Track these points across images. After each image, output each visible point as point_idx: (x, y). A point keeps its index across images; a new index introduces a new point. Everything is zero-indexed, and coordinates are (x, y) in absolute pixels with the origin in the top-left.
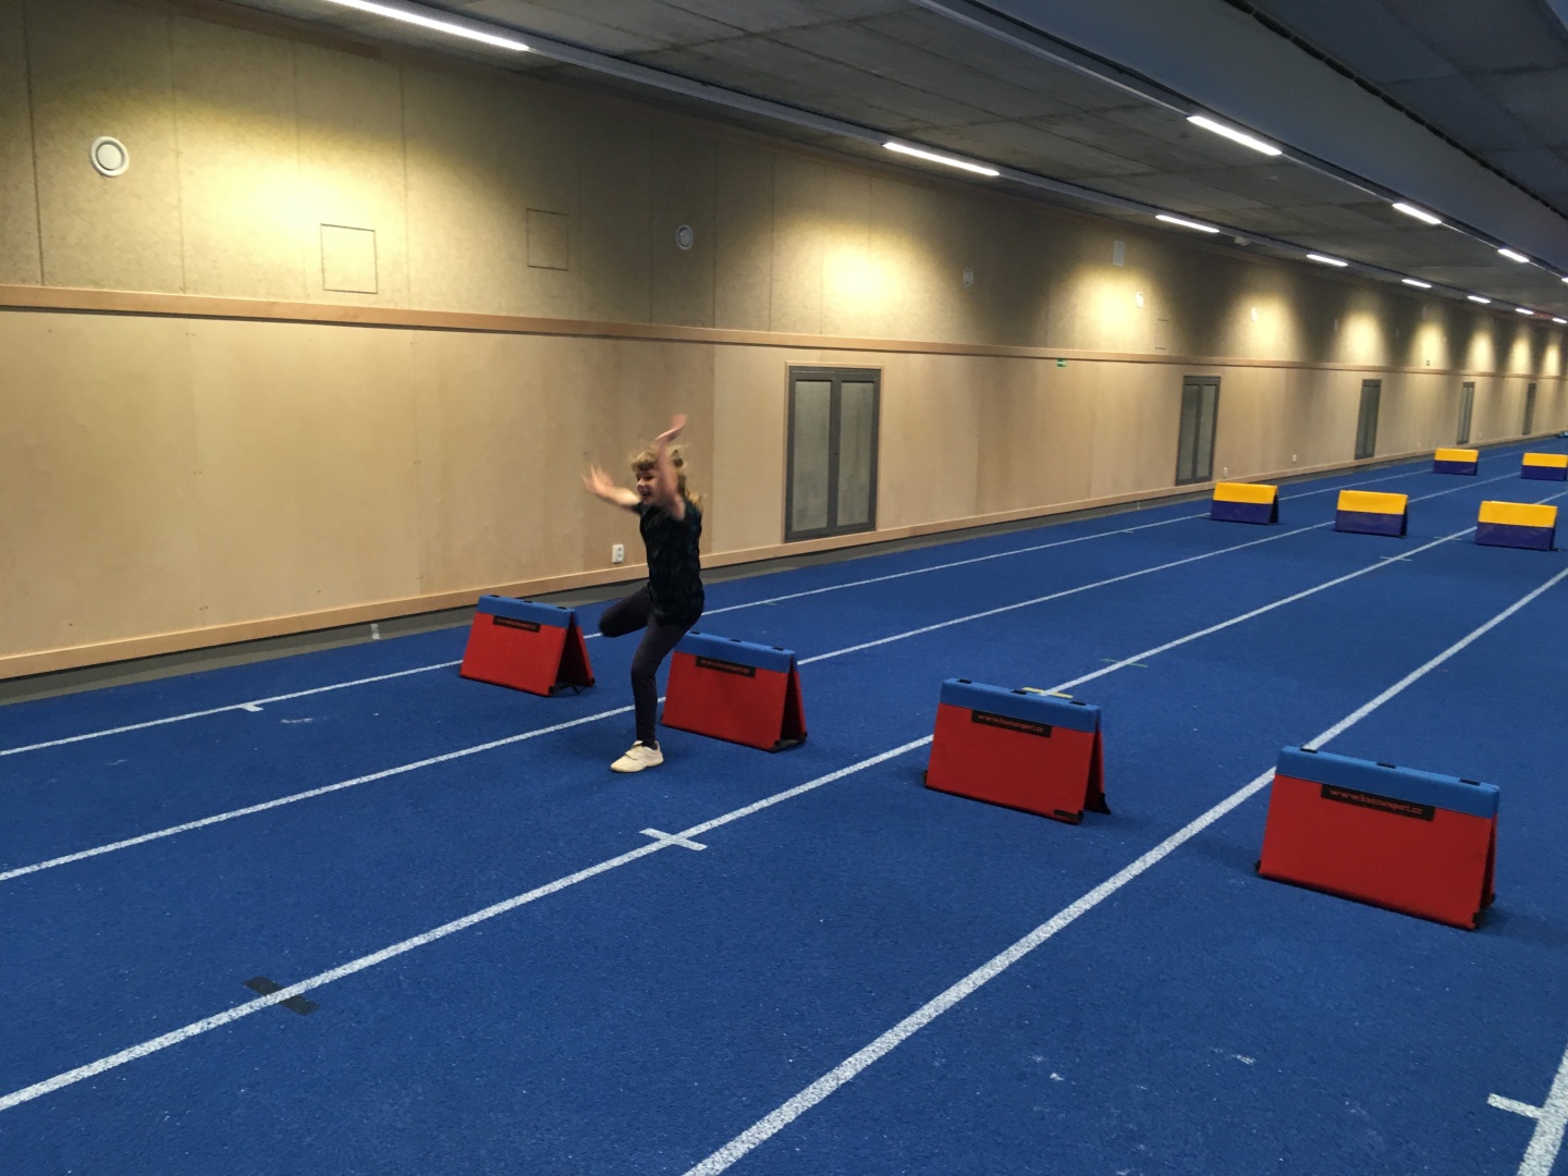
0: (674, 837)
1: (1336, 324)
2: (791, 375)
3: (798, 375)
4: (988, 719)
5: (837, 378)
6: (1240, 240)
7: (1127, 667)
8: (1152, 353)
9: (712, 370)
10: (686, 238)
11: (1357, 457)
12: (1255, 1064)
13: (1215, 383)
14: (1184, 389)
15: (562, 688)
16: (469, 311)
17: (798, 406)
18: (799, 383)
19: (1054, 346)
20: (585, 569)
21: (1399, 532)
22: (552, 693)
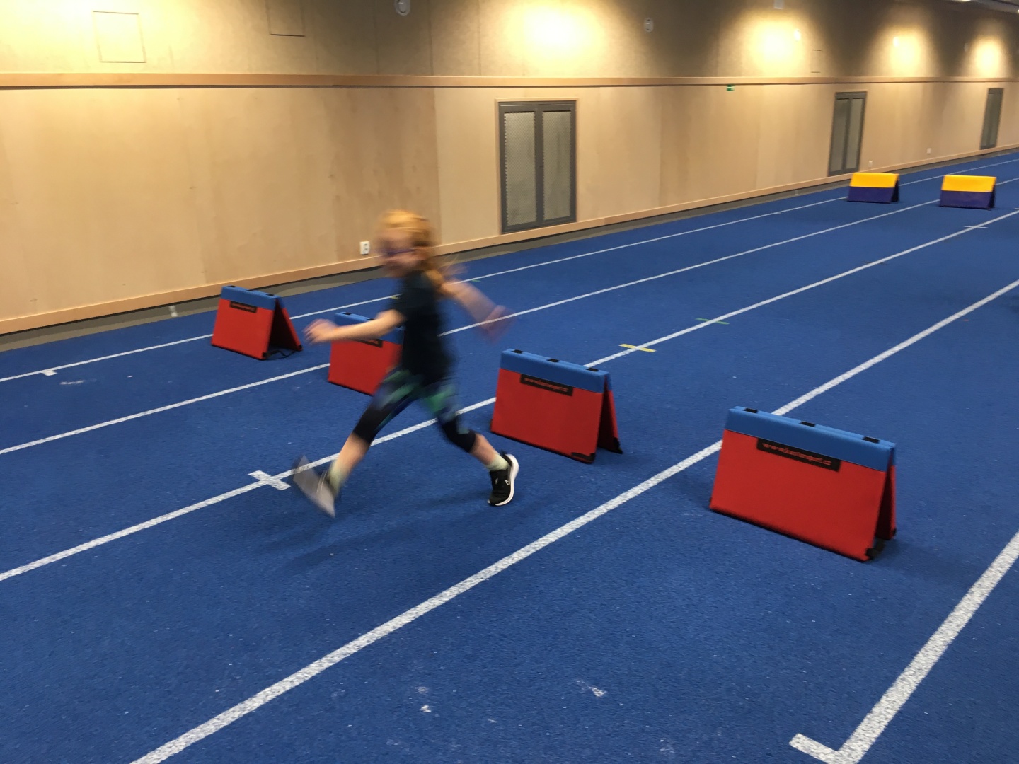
0: (273, 478)
1: (968, 45)
2: (500, 109)
3: (505, 109)
4: (532, 381)
5: (539, 108)
7: (713, 324)
8: (808, 76)
9: (433, 108)
12: (604, 697)
13: (863, 97)
14: (835, 103)
16: (224, 72)
17: (508, 132)
18: (507, 115)
19: (724, 75)
20: (339, 261)
21: (986, 205)
22: (265, 357)
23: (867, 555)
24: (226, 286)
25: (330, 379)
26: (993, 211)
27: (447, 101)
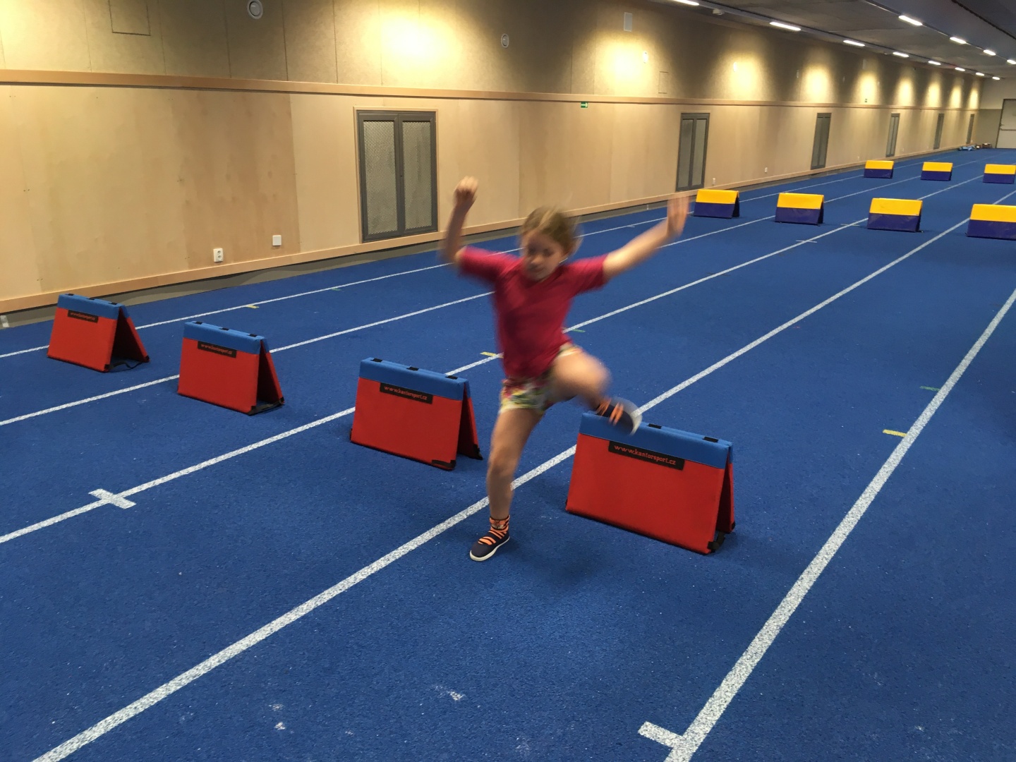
1: (798, 73)
2: (359, 117)
3: (364, 117)
4: (391, 390)
5: (399, 119)
6: (717, 11)
8: (656, 97)
9: (289, 114)
10: (256, 10)
11: (813, 168)
13: (706, 117)
14: (681, 123)
15: (115, 366)
16: (61, 70)
17: (367, 141)
18: (365, 123)
19: (578, 92)
20: (191, 268)
21: (816, 221)
22: (108, 369)
23: (708, 548)
24: (63, 295)
25: (180, 391)
26: (822, 226)
27: (303, 107)
